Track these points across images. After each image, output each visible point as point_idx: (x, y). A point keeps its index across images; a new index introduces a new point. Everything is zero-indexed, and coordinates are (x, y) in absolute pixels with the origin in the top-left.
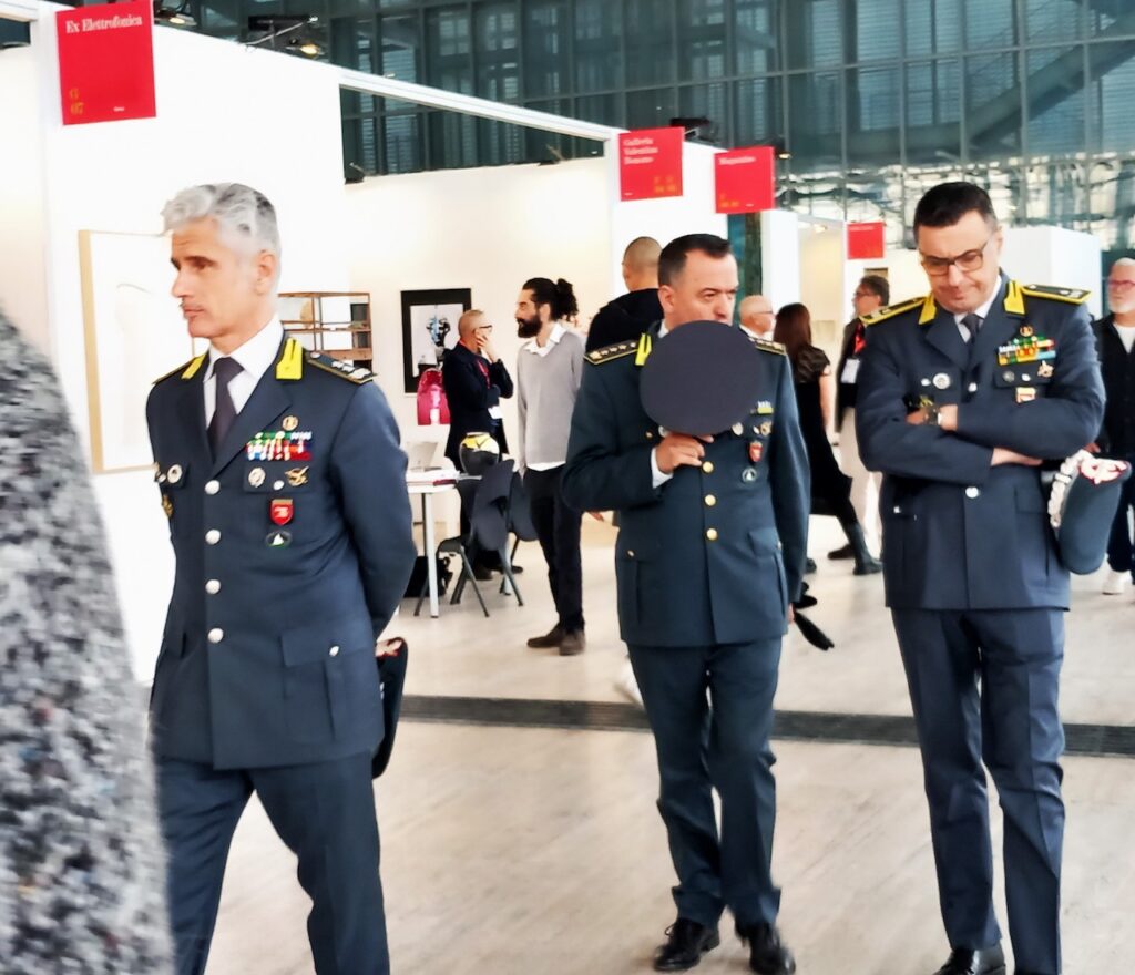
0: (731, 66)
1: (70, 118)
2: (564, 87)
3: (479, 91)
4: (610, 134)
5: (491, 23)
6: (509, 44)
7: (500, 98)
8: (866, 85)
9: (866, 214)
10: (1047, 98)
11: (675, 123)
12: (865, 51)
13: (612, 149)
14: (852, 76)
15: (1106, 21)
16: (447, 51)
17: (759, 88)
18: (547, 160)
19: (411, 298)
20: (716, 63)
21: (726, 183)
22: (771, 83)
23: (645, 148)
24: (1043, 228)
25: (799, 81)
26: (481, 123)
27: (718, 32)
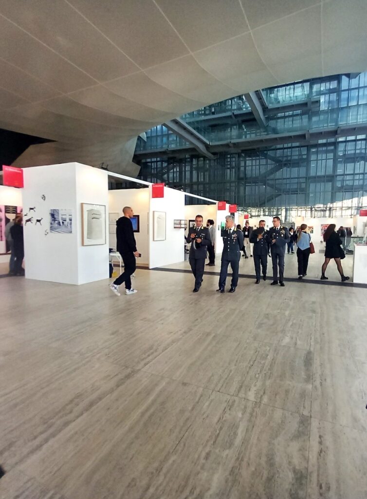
0: (230, 194)
1: (153, 197)
2: (209, 195)
3: (198, 195)
4: (217, 202)
5: (200, 187)
6: (202, 189)
7: (200, 196)
8: (247, 197)
9: (246, 213)
10: (269, 200)
11: (225, 201)
12: (247, 193)
13: (217, 204)
14: (245, 196)
15: (276, 191)
16: (194, 189)
17: (233, 197)
18: (208, 204)
19: (190, 221)
20: (228, 194)
21: (230, 209)
22: (235, 196)
23: (221, 204)
24: (267, 217)
25: (238, 196)
26: (198, 199)
27: (229, 189)
